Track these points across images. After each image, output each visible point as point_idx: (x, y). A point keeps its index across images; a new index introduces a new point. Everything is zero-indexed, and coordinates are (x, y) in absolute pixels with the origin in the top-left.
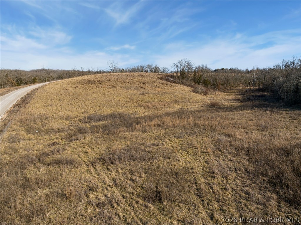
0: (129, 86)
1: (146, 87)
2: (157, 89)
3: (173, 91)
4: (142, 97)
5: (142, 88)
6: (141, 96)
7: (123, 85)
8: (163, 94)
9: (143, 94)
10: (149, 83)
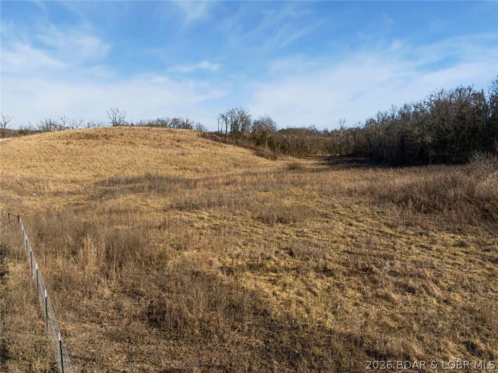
0: (157, 143)
1: (183, 145)
2: (202, 149)
3: (227, 153)
4: (183, 158)
5: (178, 146)
6: (180, 156)
7: (147, 142)
8: (213, 155)
9: (183, 155)
10: (186, 141)
